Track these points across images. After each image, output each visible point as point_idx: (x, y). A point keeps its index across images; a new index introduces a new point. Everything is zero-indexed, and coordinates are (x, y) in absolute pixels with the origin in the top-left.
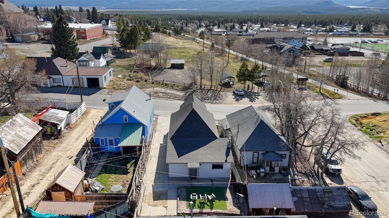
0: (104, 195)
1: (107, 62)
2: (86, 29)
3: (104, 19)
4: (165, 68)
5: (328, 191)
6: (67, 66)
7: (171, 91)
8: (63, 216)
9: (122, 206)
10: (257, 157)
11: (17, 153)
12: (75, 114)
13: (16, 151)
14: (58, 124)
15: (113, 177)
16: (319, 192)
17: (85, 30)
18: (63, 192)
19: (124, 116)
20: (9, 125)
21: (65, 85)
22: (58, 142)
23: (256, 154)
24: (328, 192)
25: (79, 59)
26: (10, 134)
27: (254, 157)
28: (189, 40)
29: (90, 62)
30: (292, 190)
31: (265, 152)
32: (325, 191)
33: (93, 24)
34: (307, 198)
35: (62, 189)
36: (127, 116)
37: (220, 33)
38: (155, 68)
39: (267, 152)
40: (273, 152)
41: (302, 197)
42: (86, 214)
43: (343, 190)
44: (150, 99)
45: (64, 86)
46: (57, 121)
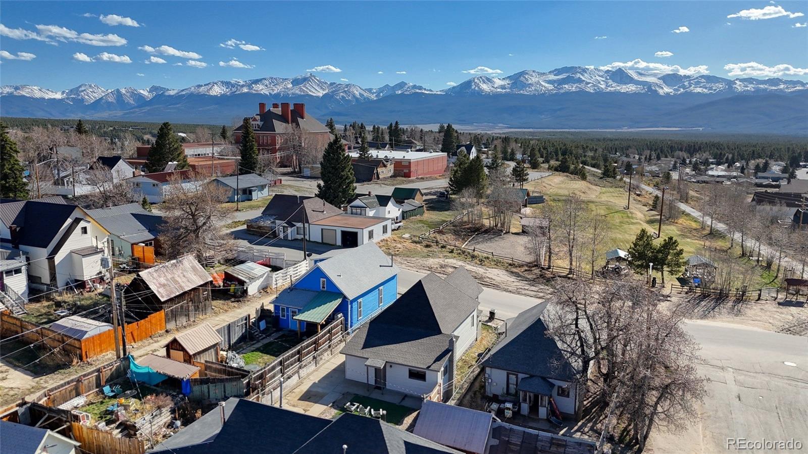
0: (224, 368)
1: (403, 212)
2: (412, 161)
3: (463, 146)
4: (508, 232)
5: (560, 442)
6: (323, 212)
7: (475, 268)
8: (160, 373)
9: (235, 383)
10: (515, 383)
11: (162, 300)
12: (281, 275)
13: (162, 297)
14: (245, 282)
15: (266, 358)
16: (542, 441)
17: (410, 163)
18: (182, 353)
19: (322, 279)
20: (170, 265)
21: (311, 240)
22: (236, 306)
23: (513, 378)
24: (559, 445)
25: (352, 204)
26: (165, 276)
27: (510, 381)
28: (621, 189)
29: (368, 209)
30: (495, 426)
31: (528, 376)
32: (554, 441)
33: (431, 152)
34: (516, 445)
35: (182, 349)
36: (325, 280)
37: (718, 179)
38: (487, 231)
39: (532, 376)
40: (544, 379)
41: (508, 442)
42: (182, 377)
43: (589, 448)
44: (392, 266)
45: (309, 241)
46: (246, 278)
